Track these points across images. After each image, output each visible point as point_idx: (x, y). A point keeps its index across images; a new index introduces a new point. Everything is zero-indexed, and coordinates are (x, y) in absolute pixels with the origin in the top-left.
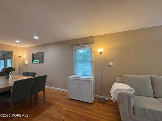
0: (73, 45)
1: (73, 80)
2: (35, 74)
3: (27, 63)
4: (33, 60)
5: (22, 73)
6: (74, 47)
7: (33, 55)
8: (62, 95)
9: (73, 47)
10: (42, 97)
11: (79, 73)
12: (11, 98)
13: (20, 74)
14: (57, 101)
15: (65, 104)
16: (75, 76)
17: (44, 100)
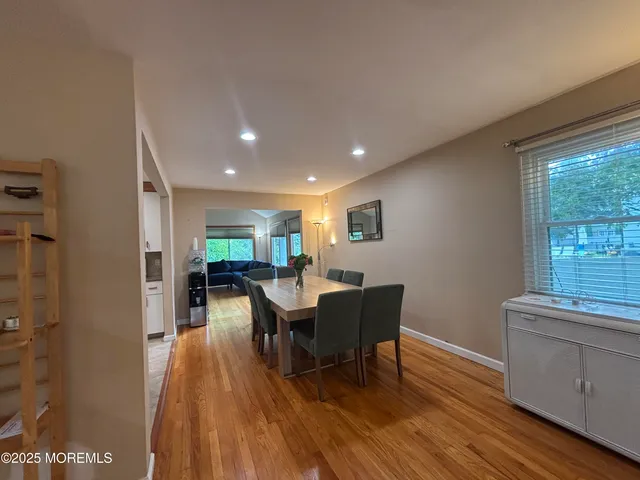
0: (516, 144)
1: (533, 317)
2: (361, 276)
3: (334, 241)
4: (351, 231)
5: (325, 272)
6: (522, 149)
7: (350, 215)
8: (469, 376)
9: (517, 149)
10: (392, 361)
11: (556, 287)
12: (314, 341)
13: (320, 275)
14: (454, 396)
15: (492, 423)
16: (543, 301)
17: (400, 374)
